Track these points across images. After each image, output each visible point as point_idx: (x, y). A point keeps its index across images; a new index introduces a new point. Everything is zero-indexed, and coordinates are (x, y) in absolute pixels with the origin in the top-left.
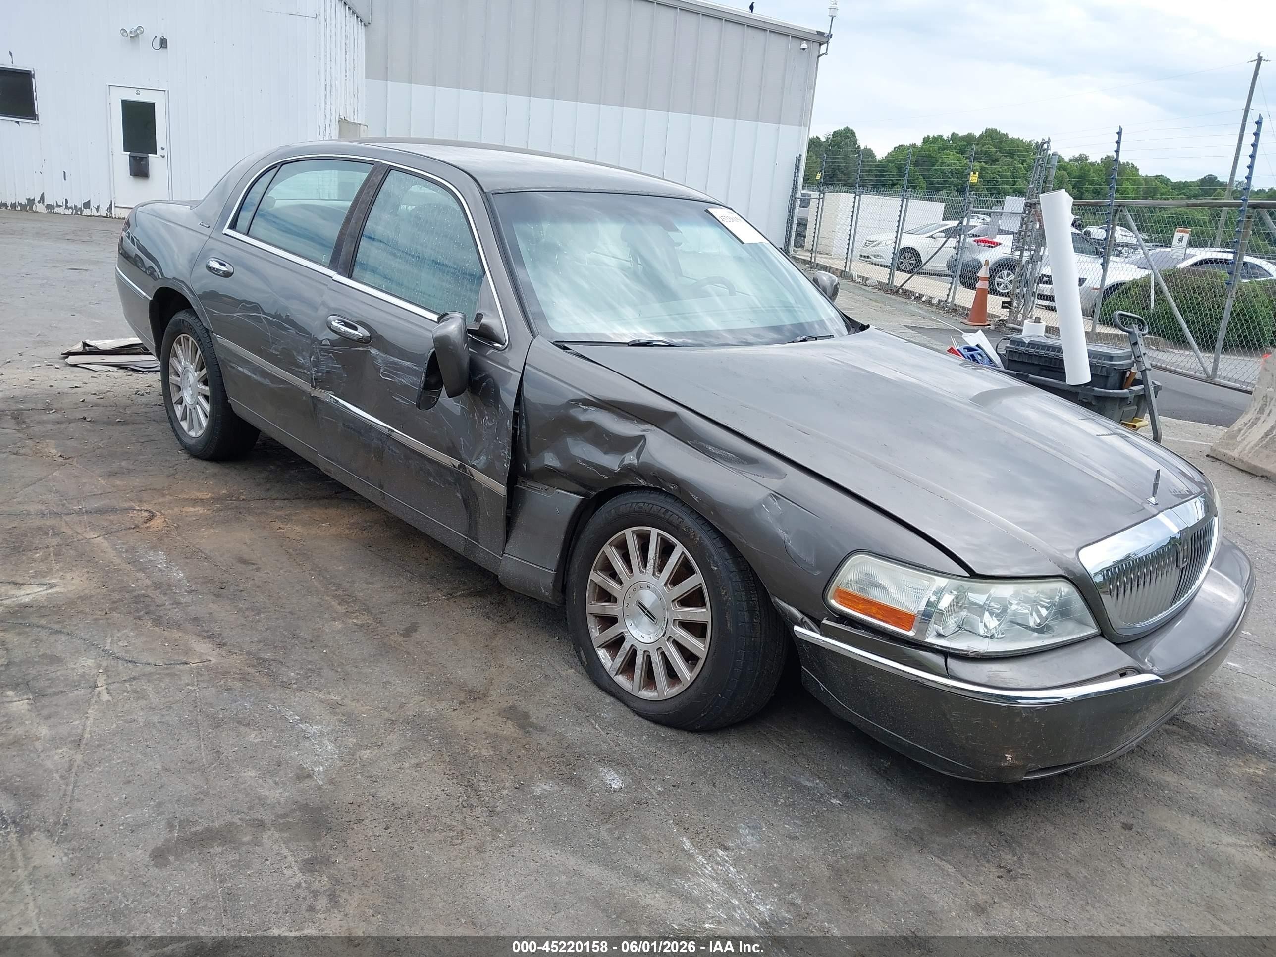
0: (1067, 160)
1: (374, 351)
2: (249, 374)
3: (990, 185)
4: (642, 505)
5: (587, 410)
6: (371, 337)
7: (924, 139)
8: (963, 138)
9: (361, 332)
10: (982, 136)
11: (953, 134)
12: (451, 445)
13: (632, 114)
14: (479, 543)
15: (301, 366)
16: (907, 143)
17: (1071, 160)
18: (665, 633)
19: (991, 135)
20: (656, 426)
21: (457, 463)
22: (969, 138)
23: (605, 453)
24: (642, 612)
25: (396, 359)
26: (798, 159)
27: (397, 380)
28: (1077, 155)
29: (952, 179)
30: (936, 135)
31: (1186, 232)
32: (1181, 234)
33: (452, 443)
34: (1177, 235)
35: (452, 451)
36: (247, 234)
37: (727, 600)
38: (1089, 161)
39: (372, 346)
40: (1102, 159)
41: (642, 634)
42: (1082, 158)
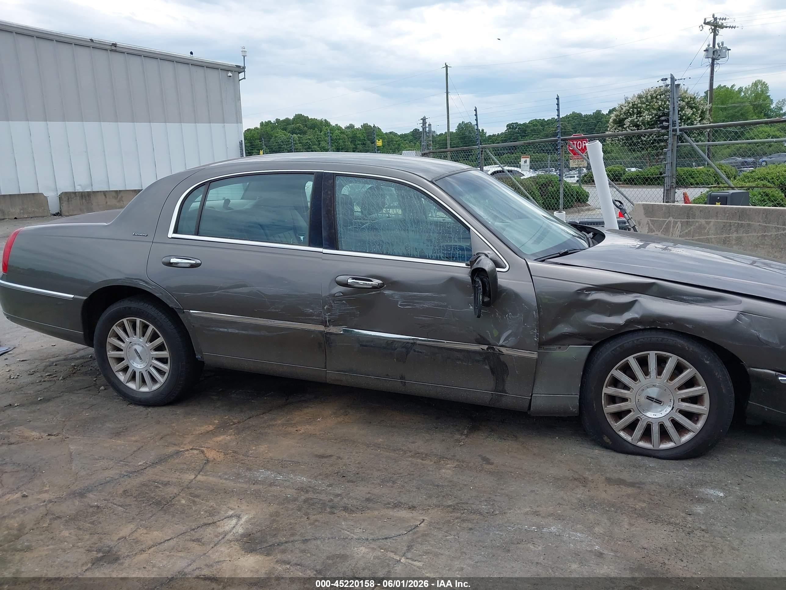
0: (344, 128)
1: (387, 292)
2: (237, 331)
3: (307, 147)
4: (642, 340)
5: (590, 293)
6: (383, 284)
7: (260, 124)
8: (284, 121)
9: (376, 282)
10: (294, 119)
11: (277, 119)
12: (478, 337)
13: (125, 127)
14: (507, 393)
15: (311, 315)
16: (252, 127)
17: (346, 128)
18: (673, 407)
19: (299, 118)
20: (639, 293)
21: (485, 347)
22: (287, 120)
23: (609, 316)
24: (650, 401)
25: (416, 293)
26: (241, 143)
27: (418, 306)
28: (348, 125)
29: (283, 146)
30: (267, 121)
31: (528, 158)
32: (525, 159)
33: (480, 336)
34: (523, 160)
35: (480, 341)
36: (197, 234)
37: (720, 378)
38: (355, 128)
39: (385, 289)
40: (361, 126)
41: (653, 414)
42: (351, 127)
